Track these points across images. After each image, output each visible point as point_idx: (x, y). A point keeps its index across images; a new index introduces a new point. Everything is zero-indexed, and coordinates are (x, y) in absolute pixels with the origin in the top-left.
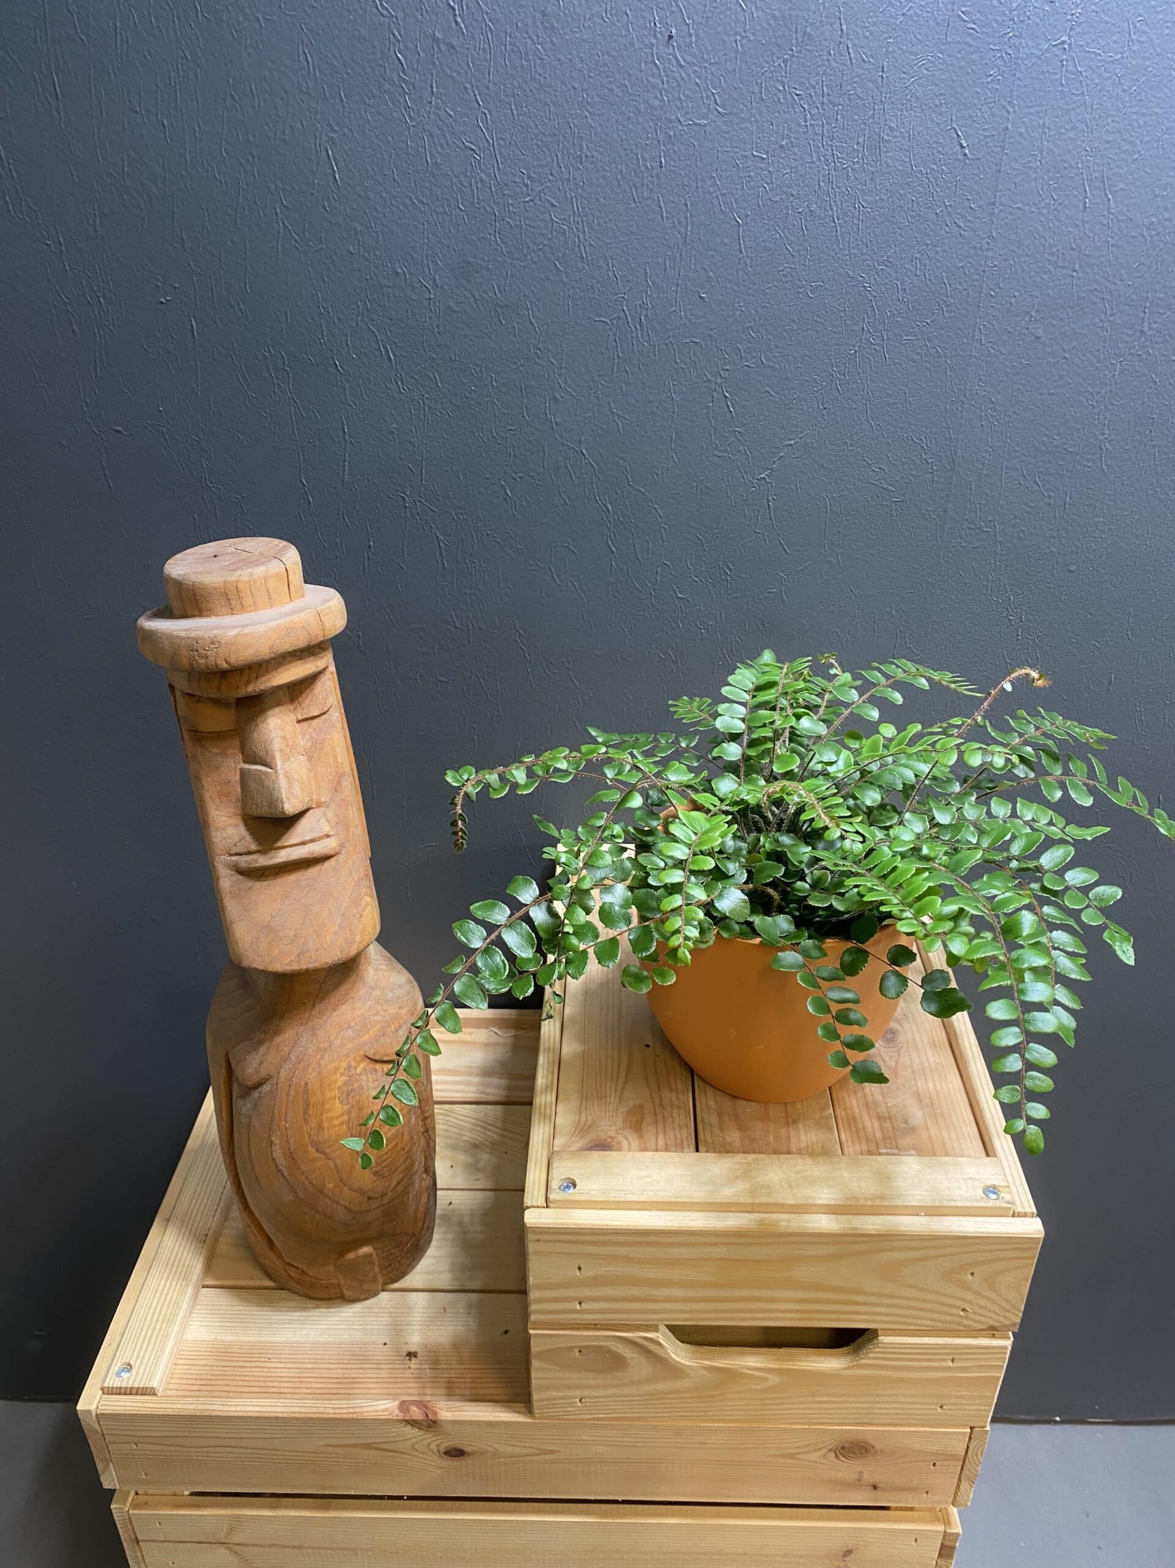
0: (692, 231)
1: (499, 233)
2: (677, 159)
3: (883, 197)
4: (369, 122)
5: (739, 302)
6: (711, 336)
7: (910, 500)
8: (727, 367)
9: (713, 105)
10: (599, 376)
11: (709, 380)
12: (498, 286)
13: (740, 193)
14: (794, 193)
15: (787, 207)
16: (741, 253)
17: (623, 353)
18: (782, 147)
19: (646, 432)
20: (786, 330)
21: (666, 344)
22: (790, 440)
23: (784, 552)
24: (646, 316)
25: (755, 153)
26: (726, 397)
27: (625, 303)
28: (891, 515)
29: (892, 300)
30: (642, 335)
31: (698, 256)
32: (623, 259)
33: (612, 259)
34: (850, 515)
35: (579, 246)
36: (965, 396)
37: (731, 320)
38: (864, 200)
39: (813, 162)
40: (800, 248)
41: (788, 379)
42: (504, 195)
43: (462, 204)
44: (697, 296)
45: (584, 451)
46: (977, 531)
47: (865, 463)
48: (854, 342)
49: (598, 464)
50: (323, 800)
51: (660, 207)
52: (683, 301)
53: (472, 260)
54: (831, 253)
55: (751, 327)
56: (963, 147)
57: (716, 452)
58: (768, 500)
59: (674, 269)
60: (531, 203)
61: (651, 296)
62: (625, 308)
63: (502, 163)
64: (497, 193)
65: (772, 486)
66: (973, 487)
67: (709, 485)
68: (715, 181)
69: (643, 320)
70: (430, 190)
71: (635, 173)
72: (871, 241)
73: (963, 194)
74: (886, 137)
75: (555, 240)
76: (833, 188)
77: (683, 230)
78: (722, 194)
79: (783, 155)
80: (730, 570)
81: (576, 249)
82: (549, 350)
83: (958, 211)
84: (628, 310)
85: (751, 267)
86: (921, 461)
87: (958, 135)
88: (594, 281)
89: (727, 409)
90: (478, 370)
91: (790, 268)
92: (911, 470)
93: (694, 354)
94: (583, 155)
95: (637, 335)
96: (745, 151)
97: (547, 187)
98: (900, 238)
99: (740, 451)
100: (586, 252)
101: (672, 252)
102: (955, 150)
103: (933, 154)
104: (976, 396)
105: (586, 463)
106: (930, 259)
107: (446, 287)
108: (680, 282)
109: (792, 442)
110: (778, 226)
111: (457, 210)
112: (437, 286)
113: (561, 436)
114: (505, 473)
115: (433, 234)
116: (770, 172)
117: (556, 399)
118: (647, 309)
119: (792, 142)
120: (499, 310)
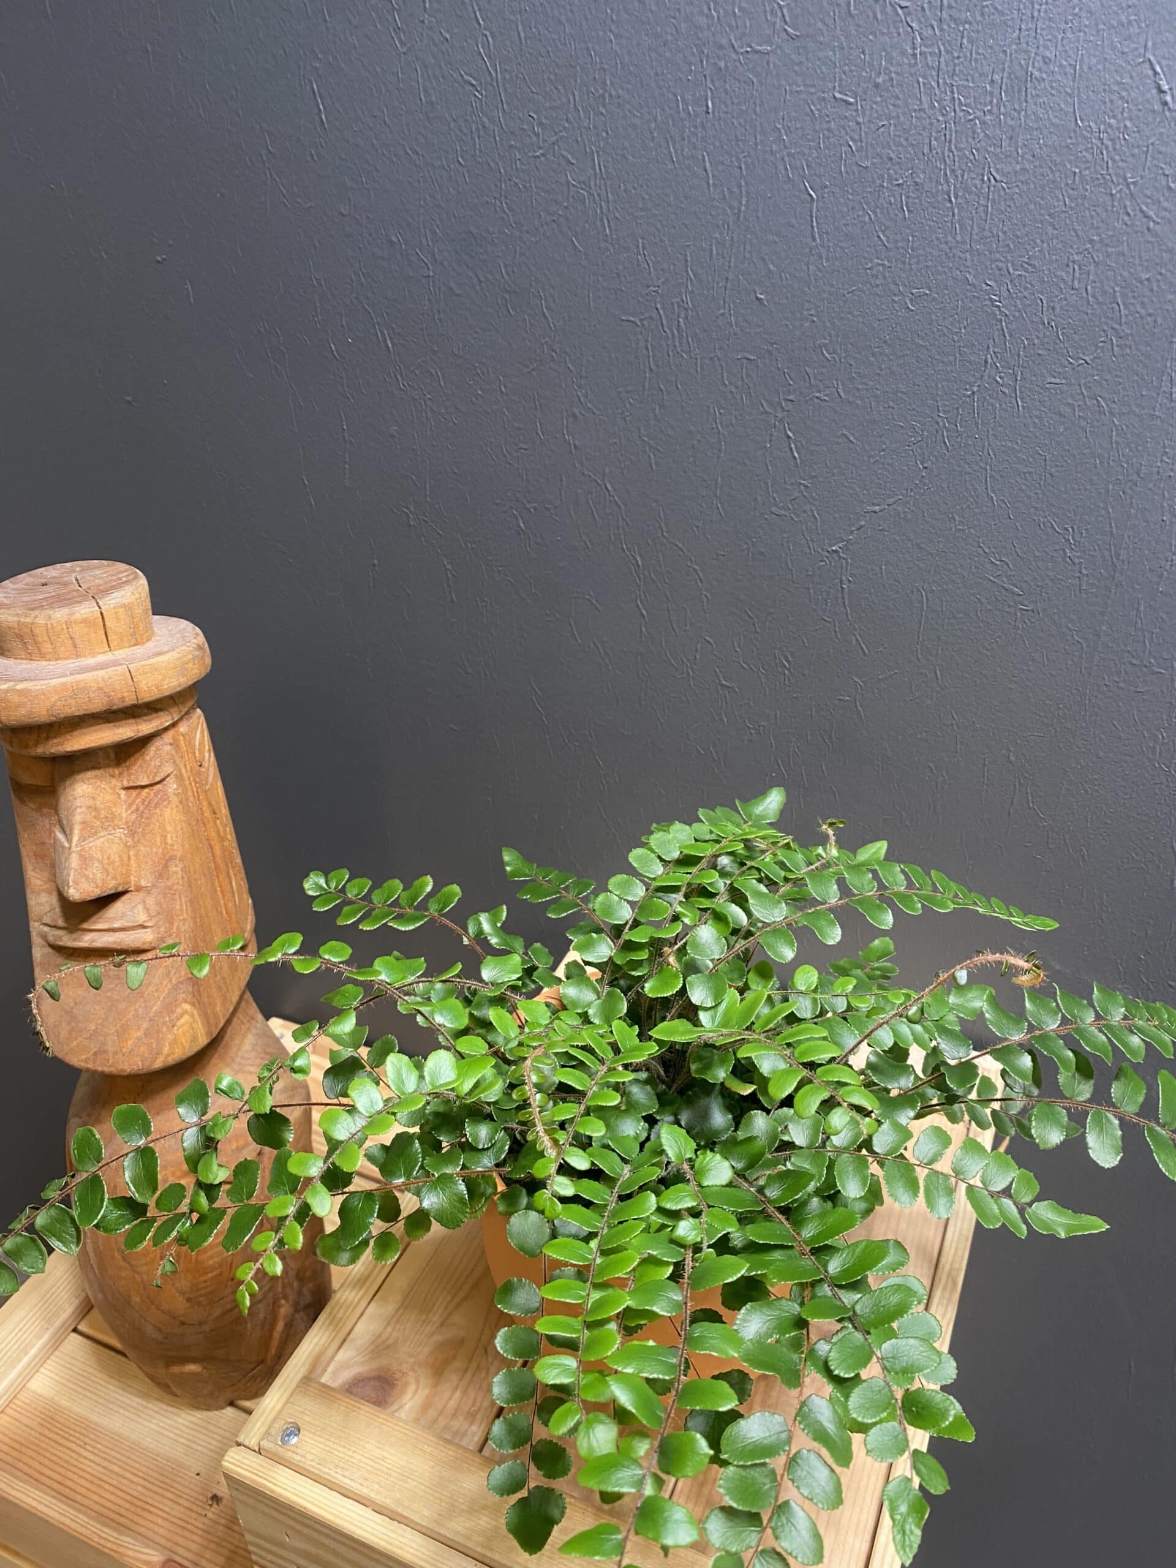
0: (747, 206)
1: (506, 197)
2: (729, 102)
3: (1027, 166)
4: (355, 48)
5: (808, 309)
6: (770, 353)
7: (1044, 610)
8: (791, 397)
9: (779, 22)
10: (627, 392)
11: (766, 412)
12: (506, 266)
13: (815, 154)
14: (892, 155)
15: (881, 177)
16: (814, 240)
17: (657, 366)
18: (877, 86)
19: (685, 472)
20: (873, 354)
21: (711, 359)
22: (874, 504)
23: (860, 652)
24: (686, 318)
25: (838, 95)
26: (789, 437)
27: (659, 299)
28: (1016, 628)
29: (1032, 322)
30: (680, 344)
31: (754, 241)
32: (657, 240)
33: (642, 238)
34: (954, 617)
35: (602, 220)
36: (1138, 474)
37: (798, 333)
38: (997, 170)
39: (923, 110)
40: (899, 237)
41: (875, 421)
42: (511, 146)
43: (462, 157)
44: (753, 297)
45: (609, 487)
46: (1145, 669)
47: (980, 551)
48: (972, 380)
49: (625, 505)
50: (143, 883)
51: (706, 170)
52: (734, 302)
53: (475, 231)
54: (943, 246)
55: (825, 345)
56: (1161, 91)
57: (774, 509)
58: (841, 581)
59: (723, 257)
60: (543, 159)
61: (692, 292)
62: (659, 306)
63: (508, 103)
64: (502, 145)
65: (847, 563)
66: (1142, 608)
67: (763, 550)
69: (682, 324)
70: (425, 137)
71: (673, 121)
72: (1004, 233)
73: (1157, 166)
74: (1036, 73)
75: (572, 211)
76: (950, 150)
77: (736, 204)
78: (789, 154)
79: (879, 99)
80: (788, 661)
81: (598, 223)
82: (566, 353)
83: (1148, 193)
84: (663, 309)
85: (828, 260)
86: (1064, 560)
87: (1156, 73)
88: (620, 267)
89: (789, 453)
90: (485, 370)
91: (883, 265)
92: (1048, 569)
93: (748, 375)
94: (607, 95)
95: (674, 342)
96: (824, 92)
97: (561, 138)
98: (1050, 229)
99: (805, 512)
100: (610, 227)
101: (721, 233)
102: (1149, 96)
103: (1111, 101)
104: (1156, 477)
105: (610, 501)
106: (1097, 264)
107: (446, 263)
108: (731, 276)
109: (877, 508)
110: (868, 204)
111: (457, 165)
112: (436, 260)
113: (582, 464)
114: (518, 501)
115: (430, 195)
116: (858, 123)
117: (574, 415)
118: (686, 309)
119: (892, 79)
120: (507, 297)
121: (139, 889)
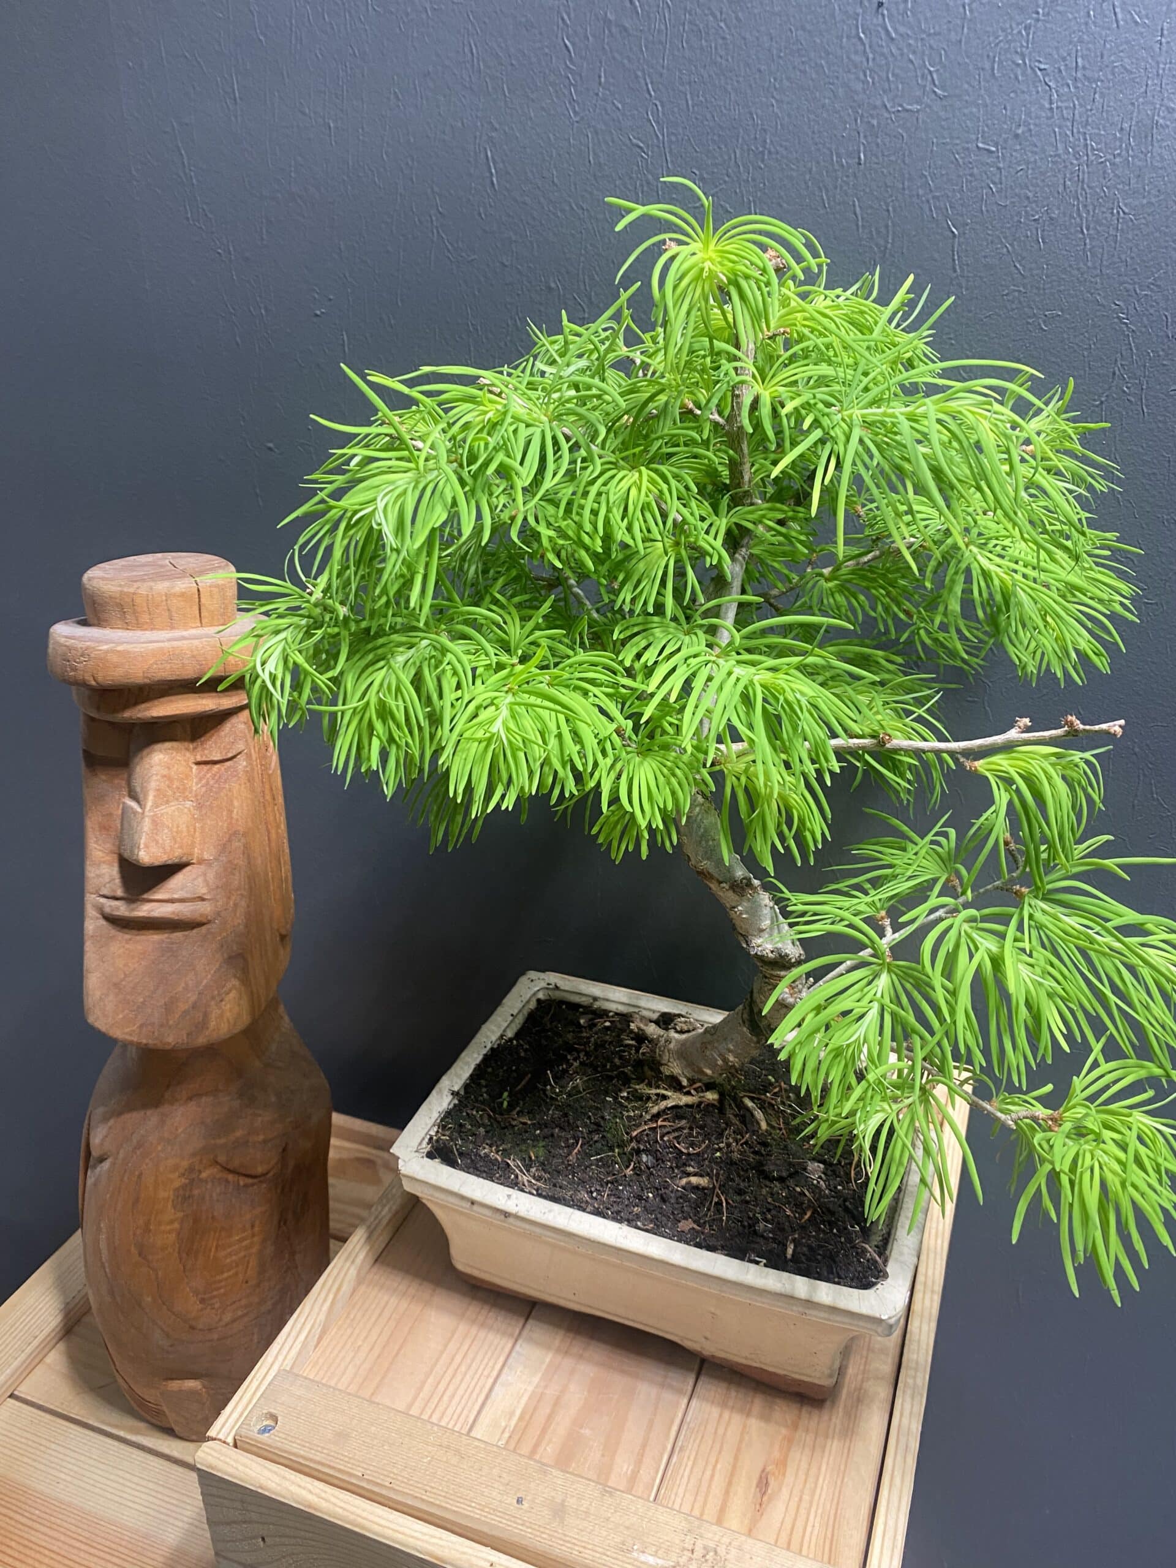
2: (880, 155)
4: (531, 118)
9: (928, 86)
13: (958, 196)
14: (1030, 194)
15: (1019, 214)
25: (980, 145)
39: (1059, 156)
51: (856, 214)
68: (927, 182)
78: (934, 198)
79: (1018, 148)
94: (767, 151)
96: (968, 143)
110: (1006, 238)
116: (999, 169)
121: (201, 862)
